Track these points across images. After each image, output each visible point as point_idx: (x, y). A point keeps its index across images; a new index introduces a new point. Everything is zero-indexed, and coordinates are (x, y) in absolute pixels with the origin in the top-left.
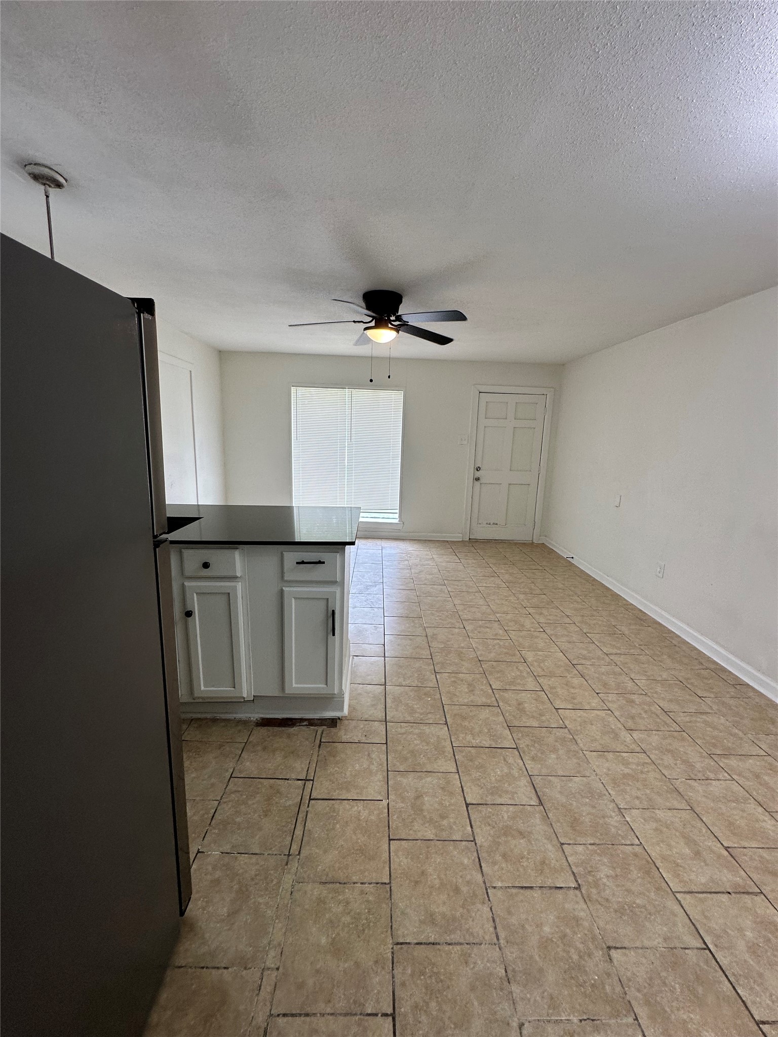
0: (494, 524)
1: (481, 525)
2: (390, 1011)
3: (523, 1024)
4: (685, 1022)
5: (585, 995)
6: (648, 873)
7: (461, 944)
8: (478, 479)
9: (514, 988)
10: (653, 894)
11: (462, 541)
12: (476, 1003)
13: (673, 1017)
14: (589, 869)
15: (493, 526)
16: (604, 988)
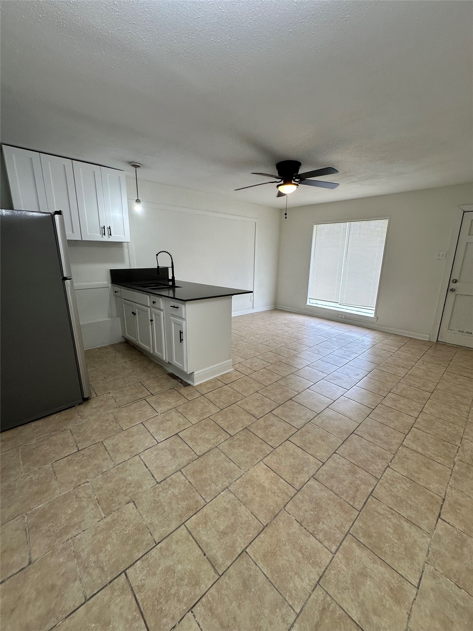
0: (467, 332)
1: (452, 332)
2: (80, 449)
3: (89, 482)
4: (111, 537)
5: (107, 498)
6: (188, 509)
7: (110, 456)
8: (453, 290)
9: (100, 475)
10: (175, 514)
11: (429, 341)
12: (90, 468)
13: (111, 532)
14: (172, 485)
15: (466, 334)
16: (113, 503)
